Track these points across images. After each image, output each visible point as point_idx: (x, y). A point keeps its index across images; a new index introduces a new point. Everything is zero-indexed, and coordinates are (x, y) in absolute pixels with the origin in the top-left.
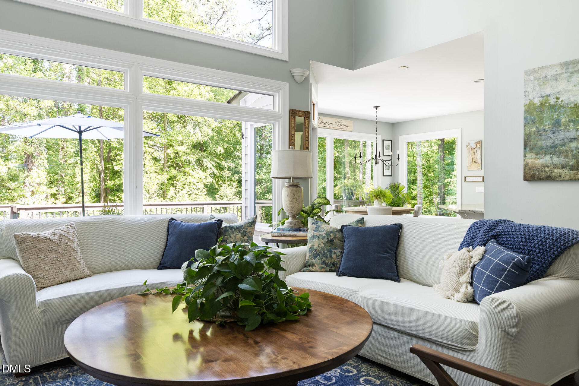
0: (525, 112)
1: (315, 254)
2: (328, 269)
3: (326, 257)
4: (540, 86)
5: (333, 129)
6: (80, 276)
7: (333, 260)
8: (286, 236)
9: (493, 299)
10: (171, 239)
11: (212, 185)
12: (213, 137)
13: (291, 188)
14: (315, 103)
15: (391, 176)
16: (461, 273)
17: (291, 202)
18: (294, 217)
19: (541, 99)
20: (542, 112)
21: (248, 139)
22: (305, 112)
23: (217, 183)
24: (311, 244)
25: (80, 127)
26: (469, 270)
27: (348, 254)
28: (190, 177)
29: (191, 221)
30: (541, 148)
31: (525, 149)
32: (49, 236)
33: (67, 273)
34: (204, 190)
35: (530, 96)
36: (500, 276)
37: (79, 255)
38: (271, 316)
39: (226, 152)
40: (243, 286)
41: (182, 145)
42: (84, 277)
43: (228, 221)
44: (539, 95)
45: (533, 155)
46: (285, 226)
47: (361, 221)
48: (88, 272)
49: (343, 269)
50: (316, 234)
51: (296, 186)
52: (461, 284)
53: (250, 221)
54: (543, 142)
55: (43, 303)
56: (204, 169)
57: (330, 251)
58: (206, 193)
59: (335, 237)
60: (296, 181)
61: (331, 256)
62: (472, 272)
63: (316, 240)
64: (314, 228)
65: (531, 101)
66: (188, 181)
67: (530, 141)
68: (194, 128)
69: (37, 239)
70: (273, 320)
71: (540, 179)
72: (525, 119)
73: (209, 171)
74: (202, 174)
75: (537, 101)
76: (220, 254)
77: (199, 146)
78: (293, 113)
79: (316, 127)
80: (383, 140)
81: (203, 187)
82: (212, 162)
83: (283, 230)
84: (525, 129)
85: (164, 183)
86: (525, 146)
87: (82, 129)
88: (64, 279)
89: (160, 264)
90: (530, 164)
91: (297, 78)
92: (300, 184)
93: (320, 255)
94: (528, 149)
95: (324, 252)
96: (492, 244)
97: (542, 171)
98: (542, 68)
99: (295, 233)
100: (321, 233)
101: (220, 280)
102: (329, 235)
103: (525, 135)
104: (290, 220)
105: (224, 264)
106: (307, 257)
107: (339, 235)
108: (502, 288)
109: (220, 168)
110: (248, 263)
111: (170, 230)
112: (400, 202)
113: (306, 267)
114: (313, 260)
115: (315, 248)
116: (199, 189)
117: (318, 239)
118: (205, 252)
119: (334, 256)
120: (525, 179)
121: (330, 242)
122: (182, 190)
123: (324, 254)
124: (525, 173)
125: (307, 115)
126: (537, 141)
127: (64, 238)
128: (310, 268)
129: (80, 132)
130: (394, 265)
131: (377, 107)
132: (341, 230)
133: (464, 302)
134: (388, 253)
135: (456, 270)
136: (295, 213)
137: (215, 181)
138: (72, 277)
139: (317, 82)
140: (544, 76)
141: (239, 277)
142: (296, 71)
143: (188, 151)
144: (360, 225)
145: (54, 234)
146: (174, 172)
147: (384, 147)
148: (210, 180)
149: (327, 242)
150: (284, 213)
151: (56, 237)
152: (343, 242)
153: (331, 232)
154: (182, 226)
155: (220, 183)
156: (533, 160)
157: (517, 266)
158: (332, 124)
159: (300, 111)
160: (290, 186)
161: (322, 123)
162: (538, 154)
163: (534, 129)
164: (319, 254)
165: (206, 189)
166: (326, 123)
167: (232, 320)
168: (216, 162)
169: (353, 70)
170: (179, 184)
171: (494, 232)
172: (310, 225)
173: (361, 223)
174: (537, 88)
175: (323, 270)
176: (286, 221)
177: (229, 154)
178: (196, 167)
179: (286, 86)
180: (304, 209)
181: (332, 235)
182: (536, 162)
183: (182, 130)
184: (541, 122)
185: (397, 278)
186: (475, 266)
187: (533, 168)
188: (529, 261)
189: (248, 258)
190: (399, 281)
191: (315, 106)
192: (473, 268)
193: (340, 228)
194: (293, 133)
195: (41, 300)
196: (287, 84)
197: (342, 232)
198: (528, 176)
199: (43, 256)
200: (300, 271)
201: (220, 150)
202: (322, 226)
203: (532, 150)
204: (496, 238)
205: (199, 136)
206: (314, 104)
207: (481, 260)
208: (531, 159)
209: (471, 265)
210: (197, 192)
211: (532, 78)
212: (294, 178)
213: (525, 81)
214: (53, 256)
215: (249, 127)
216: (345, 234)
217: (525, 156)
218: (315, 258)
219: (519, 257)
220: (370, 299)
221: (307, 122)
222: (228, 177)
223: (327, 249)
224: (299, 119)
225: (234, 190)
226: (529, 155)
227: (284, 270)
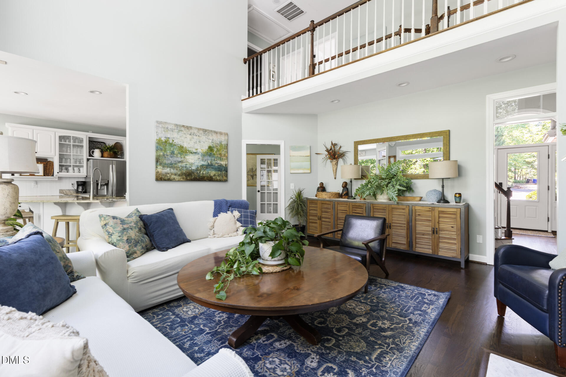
0: (156, 143)
3: (144, 242)
19: (165, 139)
20: (166, 146)
24: (127, 236)
30: (165, 164)
31: (156, 163)
35: (160, 136)
44: (164, 136)
45: (161, 167)
54: (166, 161)
57: (144, 237)
65: (160, 138)
67: (160, 160)
71: (165, 180)
72: (157, 147)
75: (163, 139)
84: (157, 153)
86: (157, 161)
90: (160, 172)
93: (140, 242)
94: (158, 163)
95: (141, 239)
97: (166, 176)
98: (165, 123)
114: (134, 249)
117: (132, 230)
120: (156, 180)
123: (142, 241)
124: (156, 177)
126: (163, 160)
128: (133, 256)
140: (167, 127)
149: (139, 231)
156: (161, 170)
162: (163, 167)
163: (162, 154)
164: (138, 242)
171: (228, 204)
174: (164, 132)
175: (142, 253)
182: (163, 171)
184: (165, 151)
187: (161, 174)
198: (159, 178)
203: (161, 164)
204: (230, 207)
208: (160, 169)
211: (161, 126)
213: (157, 126)
217: (157, 167)
218: (136, 246)
223: (142, 236)
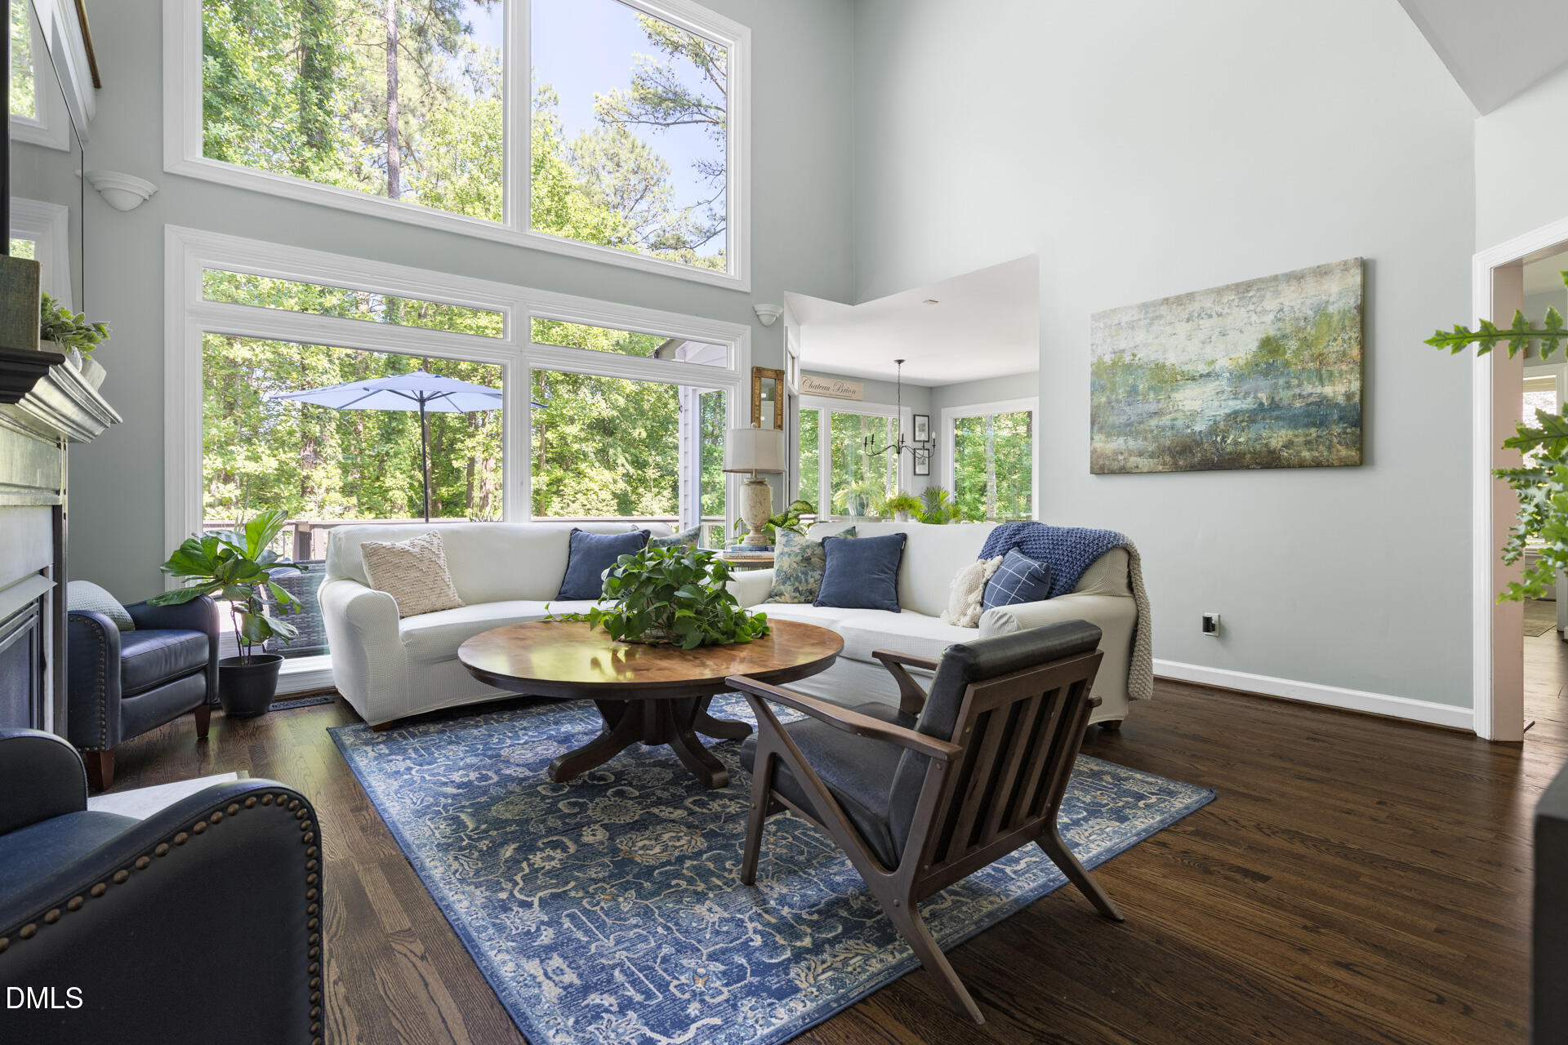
0: (1092, 374)
1: (786, 578)
2: (803, 598)
3: (800, 582)
4: (1112, 336)
5: (831, 396)
6: (449, 604)
7: (809, 587)
8: (745, 558)
9: (993, 613)
10: (575, 559)
11: (625, 494)
12: (626, 409)
13: (753, 486)
14: (794, 355)
15: (928, 475)
16: (970, 591)
17: (753, 507)
18: (757, 529)
19: (1113, 356)
20: (1114, 375)
21: (690, 412)
22: (776, 371)
23: (633, 492)
24: (779, 566)
25: (421, 392)
26: (981, 587)
27: (830, 576)
28: (587, 480)
29: (603, 532)
30: (1113, 426)
31: (1092, 428)
32: (407, 548)
33: (433, 598)
34: (612, 502)
35: (1099, 351)
36: (1012, 590)
37: (447, 576)
38: (715, 635)
39: (649, 436)
40: (679, 594)
41: (572, 424)
42: (455, 608)
43: (657, 534)
44: (1110, 350)
45: (1103, 437)
46: (744, 544)
47: (852, 531)
48: (460, 601)
49: (823, 597)
50: (786, 550)
51: (761, 483)
52: (969, 605)
53: (691, 533)
54: (1115, 418)
55: (409, 634)
56: (610, 465)
57: (806, 574)
58: (616, 508)
59: (813, 554)
60: (760, 477)
61: (807, 581)
62: (984, 590)
63: (786, 558)
64: (784, 542)
65: (1100, 358)
66: (583, 487)
67: (1099, 417)
68: (592, 393)
69: (391, 550)
70: (717, 639)
71: (1112, 472)
72: (1093, 385)
73: (621, 471)
74: (607, 475)
75: (1108, 359)
76: (651, 559)
77: (604, 427)
78: (758, 373)
79: (796, 393)
80: (914, 416)
81: (611, 497)
82: (627, 455)
83: (741, 549)
84: (1092, 399)
85: (541, 490)
86: (1093, 423)
87: (425, 395)
88: (429, 607)
89: (560, 594)
90: (1098, 450)
91: (764, 319)
92: (767, 480)
93: (792, 579)
94: (1096, 428)
95: (797, 575)
96: (1013, 553)
97: (1114, 460)
98: (1114, 311)
99: (758, 553)
100: (793, 549)
101: (651, 588)
102: (804, 551)
103: (1092, 407)
104: (751, 534)
105: (657, 569)
106: (773, 584)
107: (818, 551)
108: (1015, 601)
109: (640, 464)
110: (686, 567)
111: (573, 545)
112: (943, 518)
113: (773, 596)
114: (782, 587)
115: (784, 569)
116: (604, 500)
117: (790, 558)
118: (631, 557)
119: (811, 580)
120: (1092, 472)
121: (807, 560)
122: (574, 502)
123: (797, 578)
124: (1091, 463)
125: (779, 375)
126: (1108, 417)
127: (426, 552)
128: (777, 598)
129: (422, 401)
130: (893, 590)
131: (900, 362)
132: (822, 544)
133: (971, 627)
134: (885, 573)
135: (965, 587)
136: (758, 523)
137: (629, 489)
138: (439, 605)
139: (798, 322)
140: (1117, 321)
141: (676, 585)
142: (763, 309)
143: (583, 435)
144: (850, 537)
145: (414, 545)
146: (559, 473)
147: (917, 429)
148: (622, 485)
149: (802, 561)
150: (744, 525)
151: (417, 549)
152: (825, 560)
153: (808, 547)
154: (591, 539)
155: (641, 490)
156: (1102, 444)
157: (1033, 576)
158: (828, 389)
159: (768, 370)
160: (752, 483)
161: (811, 386)
162: (1108, 435)
163: (1104, 399)
164: (790, 578)
165: (616, 501)
166: (819, 387)
167: (666, 641)
168: (632, 455)
169: (852, 304)
170: (568, 491)
171: (1017, 538)
172: (778, 538)
173: (852, 535)
174: (1109, 340)
175: (796, 600)
176: (746, 537)
177: (654, 440)
178: (597, 464)
179: (747, 330)
180: (772, 517)
181: (809, 552)
182: (1107, 447)
183: (573, 396)
184: (1113, 390)
185: (896, 607)
186: (988, 581)
187: (1102, 455)
188: (1047, 569)
189: (686, 562)
190: (899, 612)
191: (796, 361)
192: (986, 584)
193: (820, 541)
194: (757, 403)
195: (406, 630)
196: (748, 328)
197: (824, 547)
198: (1096, 467)
199: (401, 574)
200: (763, 603)
201: (640, 433)
202: (795, 539)
203: (1101, 429)
204: (1019, 545)
205: (601, 408)
206: (793, 358)
207: (995, 572)
208: (1100, 443)
209: (984, 580)
210: (600, 506)
211: (1102, 325)
212: (758, 472)
213: (1092, 330)
214: (413, 574)
215: (690, 393)
216: (827, 548)
217: (1092, 439)
218: (784, 583)
219: (1036, 564)
220: (852, 629)
221: (780, 387)
222: (655, 480)
223: (801, 571)
224: (768, 381)
225: (666, 504)
226: (1097, 437)
227: (733, 580)
